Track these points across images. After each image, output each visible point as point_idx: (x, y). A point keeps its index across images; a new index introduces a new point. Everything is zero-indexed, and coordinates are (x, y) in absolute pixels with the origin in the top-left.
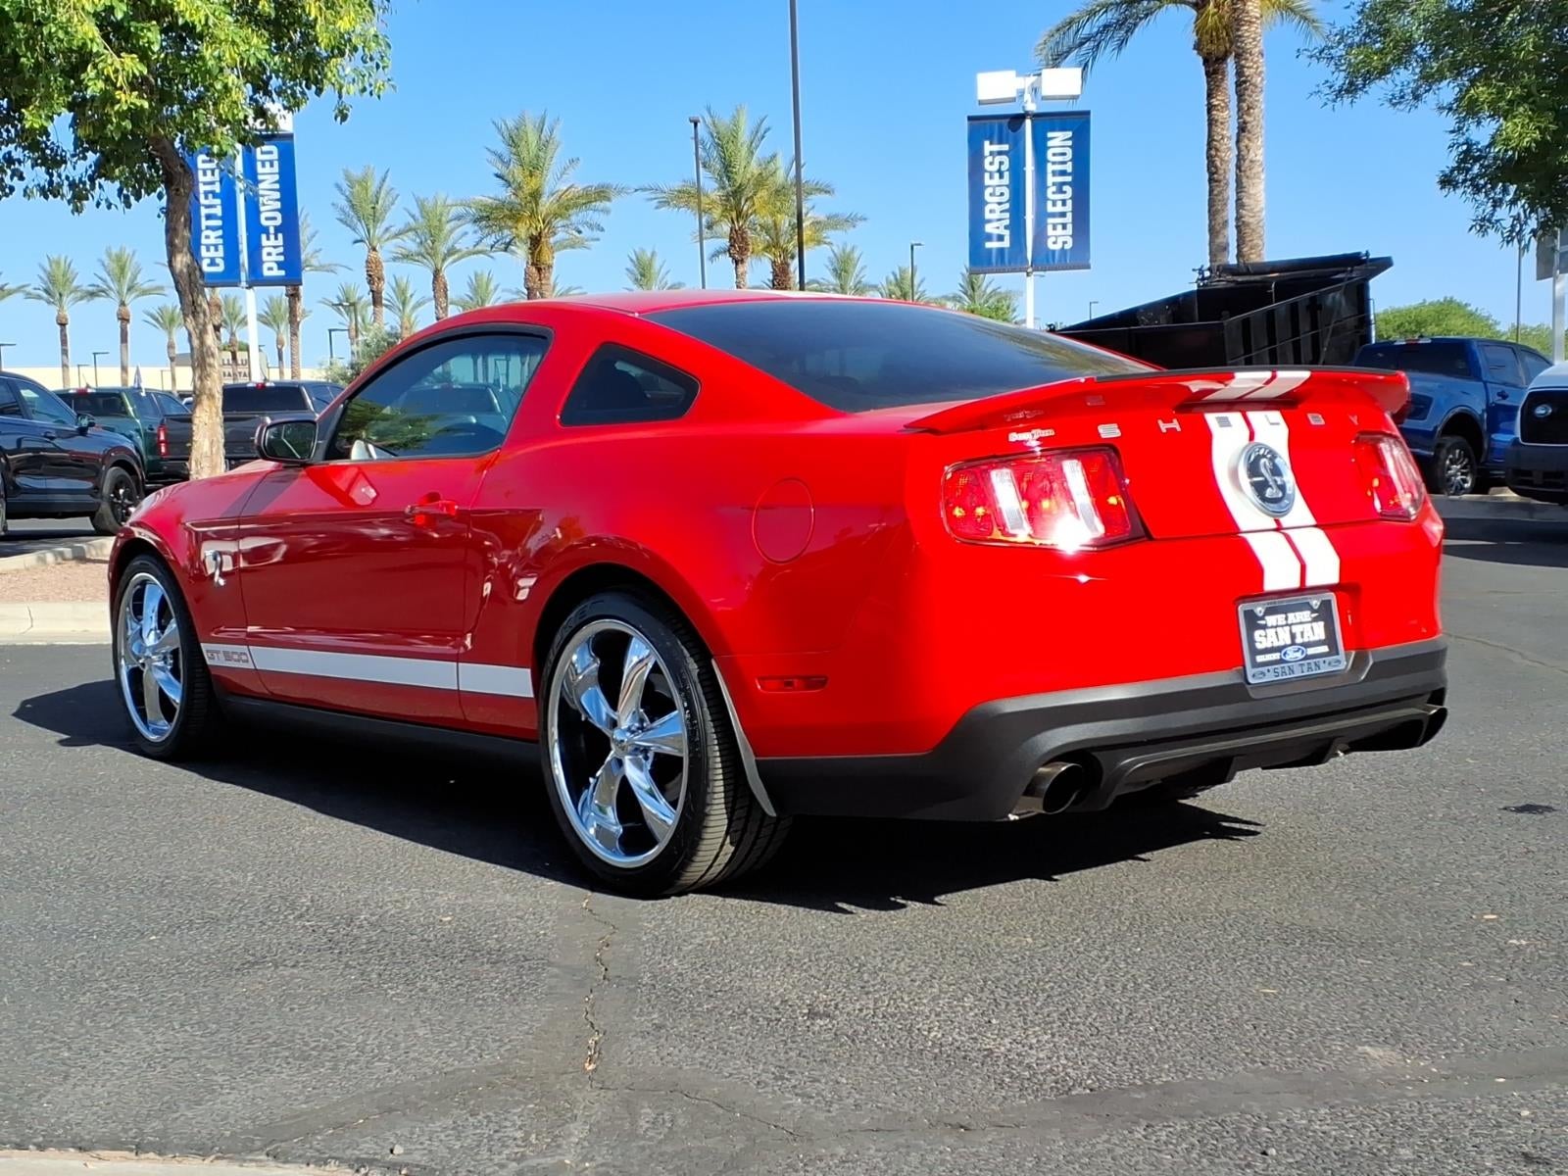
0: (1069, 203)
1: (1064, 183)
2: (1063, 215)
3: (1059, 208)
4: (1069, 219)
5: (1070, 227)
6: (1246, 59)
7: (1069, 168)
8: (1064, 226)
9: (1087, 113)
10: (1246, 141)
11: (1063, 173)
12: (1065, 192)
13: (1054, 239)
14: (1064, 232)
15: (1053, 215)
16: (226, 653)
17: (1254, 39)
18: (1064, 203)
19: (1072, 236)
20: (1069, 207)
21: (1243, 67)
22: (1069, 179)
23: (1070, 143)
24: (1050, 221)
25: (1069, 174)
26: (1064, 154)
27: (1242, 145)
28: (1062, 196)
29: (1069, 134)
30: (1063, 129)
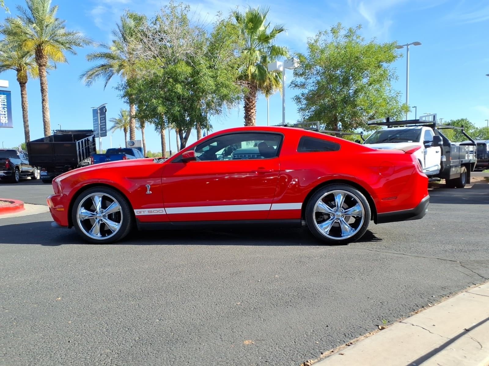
0: (6, 112)
1: (5, 107)
2: (5, 115)
3: (3, 113)
4: (6, 116)
5: (7, 118)
6: (44, 85)
7: (6, 104)
8: (5, 117)
9: (10, 92)
10: (45, 103)
11: (4, 105)
12: (5, 109)
13: (3, 120)
14: (5, 119)
15: (2, 114)
16: (144, 211)
17: (45, 81)
18: (5, 112)
19: (8, 120)
20: (6, 113)
21: (43, 86)
22: (6, 106)
23: (6, 98)
24: (1, 116)
25: (6, 105)
26: (4, 100)
27: (44, 104)
28: (4, 110)
29: (5, 96)
30: (4, 94)
